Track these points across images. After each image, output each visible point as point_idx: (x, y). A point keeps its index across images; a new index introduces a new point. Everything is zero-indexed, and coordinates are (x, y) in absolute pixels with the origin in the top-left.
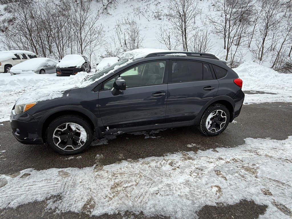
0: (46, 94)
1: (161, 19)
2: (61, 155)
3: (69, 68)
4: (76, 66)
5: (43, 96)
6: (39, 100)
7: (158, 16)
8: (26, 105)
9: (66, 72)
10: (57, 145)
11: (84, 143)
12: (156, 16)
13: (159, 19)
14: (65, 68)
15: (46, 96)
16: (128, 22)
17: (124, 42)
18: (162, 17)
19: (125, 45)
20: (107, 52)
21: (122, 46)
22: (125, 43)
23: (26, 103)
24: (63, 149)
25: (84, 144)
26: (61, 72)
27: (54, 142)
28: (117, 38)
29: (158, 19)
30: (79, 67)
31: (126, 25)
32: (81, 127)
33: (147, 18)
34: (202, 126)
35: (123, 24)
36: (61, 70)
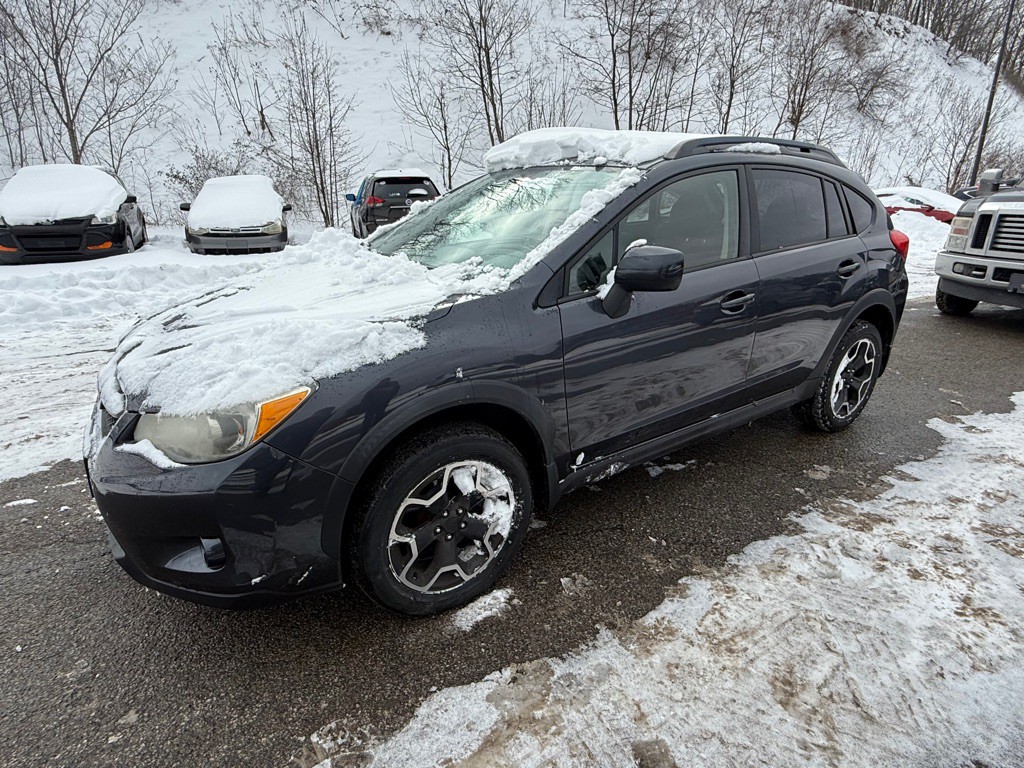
0: (344, 337)
1: (389, 33)
2: (413, 617)
3: (59, 228)
4: (93, 216)
5: (334, 347)
6: (319, 372)
7: (379, 22)
8: (259, 405)
9: (42, 244)
10: (402, 578)
11: (500, 543)
12: (371, 20)
13: (383, 33)
14: (37, 224)
15: (349, 348)
16: (257, 36)
17: (259, 118)
18: (391, 26)
19: (263, 128)
20: (197, 158)
21: (249, 133)
22: (263, 121)
23: (255, 396)
24: (425, 590)
25: (500, 547)
26: (18, 244)
27: (391, 566)
28: (221, 100)
29: (377, 33)
30: (106, 219)
31: (252, 48)
32: (499, 472)
33: (335, 24)
34: (823, 401)
35: (238, 44)
36: (18, 237)
